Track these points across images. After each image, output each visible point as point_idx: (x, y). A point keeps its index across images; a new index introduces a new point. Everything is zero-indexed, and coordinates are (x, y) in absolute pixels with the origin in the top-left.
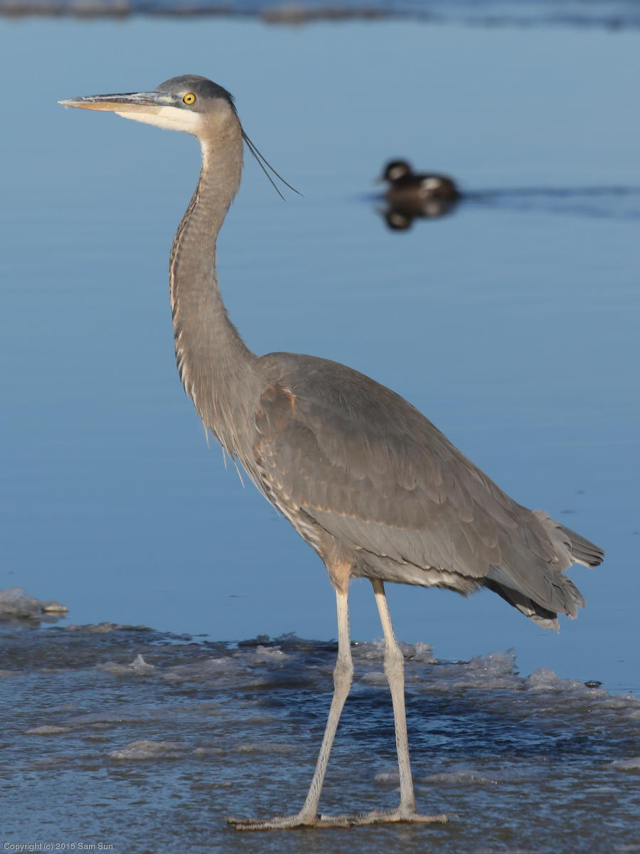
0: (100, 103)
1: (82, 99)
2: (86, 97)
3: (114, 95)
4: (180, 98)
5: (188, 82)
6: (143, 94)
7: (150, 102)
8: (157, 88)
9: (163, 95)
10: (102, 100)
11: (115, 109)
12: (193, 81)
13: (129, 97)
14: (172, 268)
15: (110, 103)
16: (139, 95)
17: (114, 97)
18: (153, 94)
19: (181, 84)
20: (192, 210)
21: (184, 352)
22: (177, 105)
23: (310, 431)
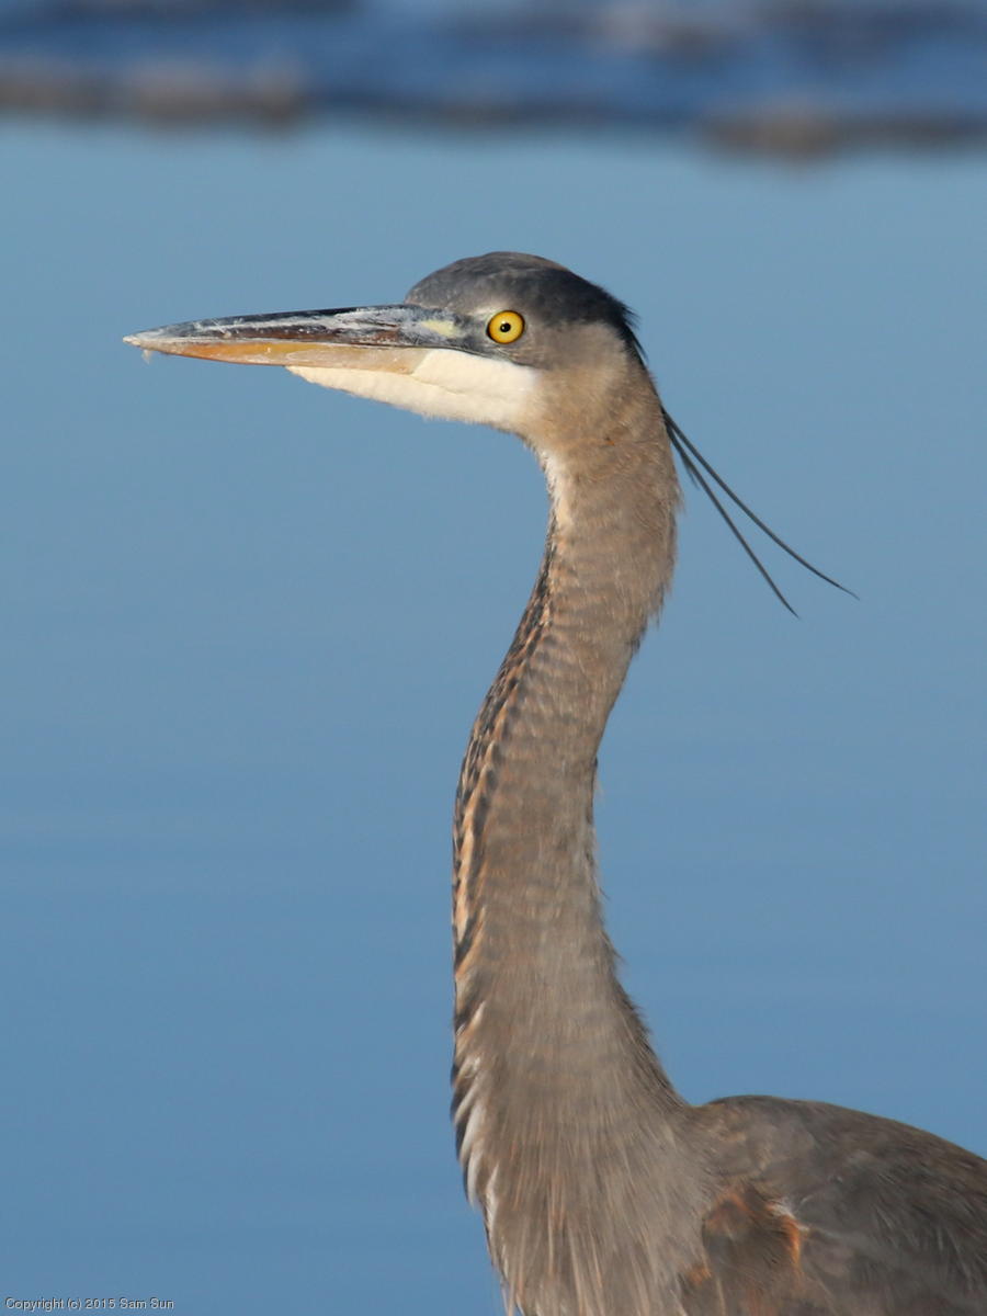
0: (242, 341)
1: (194, 329)
2: (205, 324)
3: (287, 315)
4: (480, 324)
5: (504, 273)
6: (371, 313)
7: (391, 335)
8: (411, 293)
9: (428, 314)
10: (252, 330)
11: (290, 357)
12: (515, 273)
13: (331, 323)
14: (469, 813)
15: (274, 341)
16: (358, 314)
17: (287, 323)
18: (400, 312)
19: (481, 282)
20: (532, 647)
21: (481, 1067)
22: (469, 346)
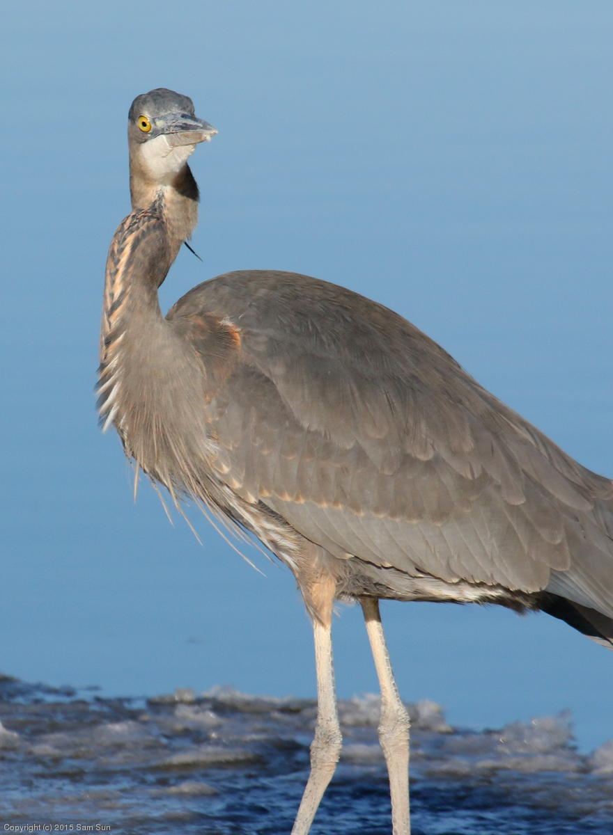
23: (268, 380)
